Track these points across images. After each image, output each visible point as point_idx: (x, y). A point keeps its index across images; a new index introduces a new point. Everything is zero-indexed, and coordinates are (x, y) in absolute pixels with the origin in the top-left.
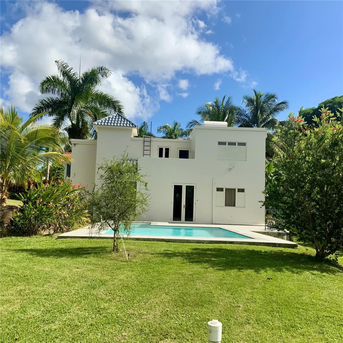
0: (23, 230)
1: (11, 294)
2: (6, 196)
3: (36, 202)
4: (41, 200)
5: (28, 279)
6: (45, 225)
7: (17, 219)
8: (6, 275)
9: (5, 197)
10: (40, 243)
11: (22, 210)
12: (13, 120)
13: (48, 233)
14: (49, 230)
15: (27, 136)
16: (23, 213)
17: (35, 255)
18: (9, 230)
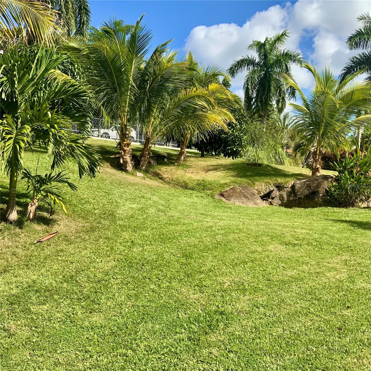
0: (339, 201)
1: (336, 263)
2: (320, 165)
3: (352, 172)
4: (359, 169)
5: (352, 250)
6: (363, 197)
7: (333, 189)
8: (328, 244)
9: (318, 166)
10: (360, 215)
11: (337, 180)
12: (326, 84)
13: (367, 206)
14: (368, 202)
15: (341, 100)
16: (339, 183)
17: (356, 226)
18: (324, 200)
